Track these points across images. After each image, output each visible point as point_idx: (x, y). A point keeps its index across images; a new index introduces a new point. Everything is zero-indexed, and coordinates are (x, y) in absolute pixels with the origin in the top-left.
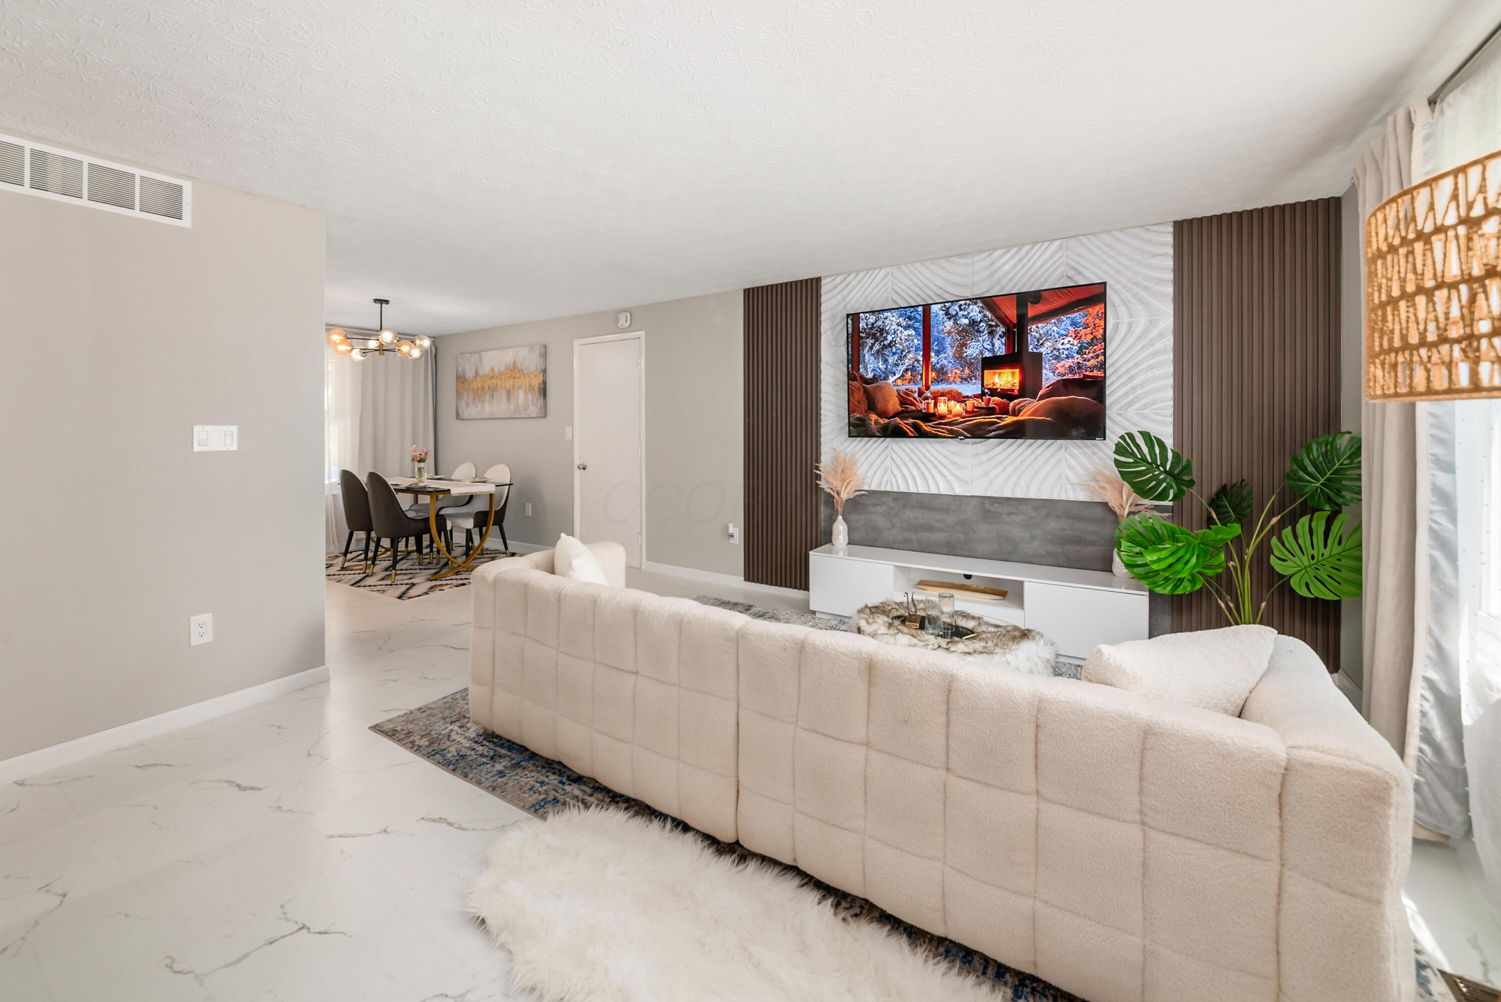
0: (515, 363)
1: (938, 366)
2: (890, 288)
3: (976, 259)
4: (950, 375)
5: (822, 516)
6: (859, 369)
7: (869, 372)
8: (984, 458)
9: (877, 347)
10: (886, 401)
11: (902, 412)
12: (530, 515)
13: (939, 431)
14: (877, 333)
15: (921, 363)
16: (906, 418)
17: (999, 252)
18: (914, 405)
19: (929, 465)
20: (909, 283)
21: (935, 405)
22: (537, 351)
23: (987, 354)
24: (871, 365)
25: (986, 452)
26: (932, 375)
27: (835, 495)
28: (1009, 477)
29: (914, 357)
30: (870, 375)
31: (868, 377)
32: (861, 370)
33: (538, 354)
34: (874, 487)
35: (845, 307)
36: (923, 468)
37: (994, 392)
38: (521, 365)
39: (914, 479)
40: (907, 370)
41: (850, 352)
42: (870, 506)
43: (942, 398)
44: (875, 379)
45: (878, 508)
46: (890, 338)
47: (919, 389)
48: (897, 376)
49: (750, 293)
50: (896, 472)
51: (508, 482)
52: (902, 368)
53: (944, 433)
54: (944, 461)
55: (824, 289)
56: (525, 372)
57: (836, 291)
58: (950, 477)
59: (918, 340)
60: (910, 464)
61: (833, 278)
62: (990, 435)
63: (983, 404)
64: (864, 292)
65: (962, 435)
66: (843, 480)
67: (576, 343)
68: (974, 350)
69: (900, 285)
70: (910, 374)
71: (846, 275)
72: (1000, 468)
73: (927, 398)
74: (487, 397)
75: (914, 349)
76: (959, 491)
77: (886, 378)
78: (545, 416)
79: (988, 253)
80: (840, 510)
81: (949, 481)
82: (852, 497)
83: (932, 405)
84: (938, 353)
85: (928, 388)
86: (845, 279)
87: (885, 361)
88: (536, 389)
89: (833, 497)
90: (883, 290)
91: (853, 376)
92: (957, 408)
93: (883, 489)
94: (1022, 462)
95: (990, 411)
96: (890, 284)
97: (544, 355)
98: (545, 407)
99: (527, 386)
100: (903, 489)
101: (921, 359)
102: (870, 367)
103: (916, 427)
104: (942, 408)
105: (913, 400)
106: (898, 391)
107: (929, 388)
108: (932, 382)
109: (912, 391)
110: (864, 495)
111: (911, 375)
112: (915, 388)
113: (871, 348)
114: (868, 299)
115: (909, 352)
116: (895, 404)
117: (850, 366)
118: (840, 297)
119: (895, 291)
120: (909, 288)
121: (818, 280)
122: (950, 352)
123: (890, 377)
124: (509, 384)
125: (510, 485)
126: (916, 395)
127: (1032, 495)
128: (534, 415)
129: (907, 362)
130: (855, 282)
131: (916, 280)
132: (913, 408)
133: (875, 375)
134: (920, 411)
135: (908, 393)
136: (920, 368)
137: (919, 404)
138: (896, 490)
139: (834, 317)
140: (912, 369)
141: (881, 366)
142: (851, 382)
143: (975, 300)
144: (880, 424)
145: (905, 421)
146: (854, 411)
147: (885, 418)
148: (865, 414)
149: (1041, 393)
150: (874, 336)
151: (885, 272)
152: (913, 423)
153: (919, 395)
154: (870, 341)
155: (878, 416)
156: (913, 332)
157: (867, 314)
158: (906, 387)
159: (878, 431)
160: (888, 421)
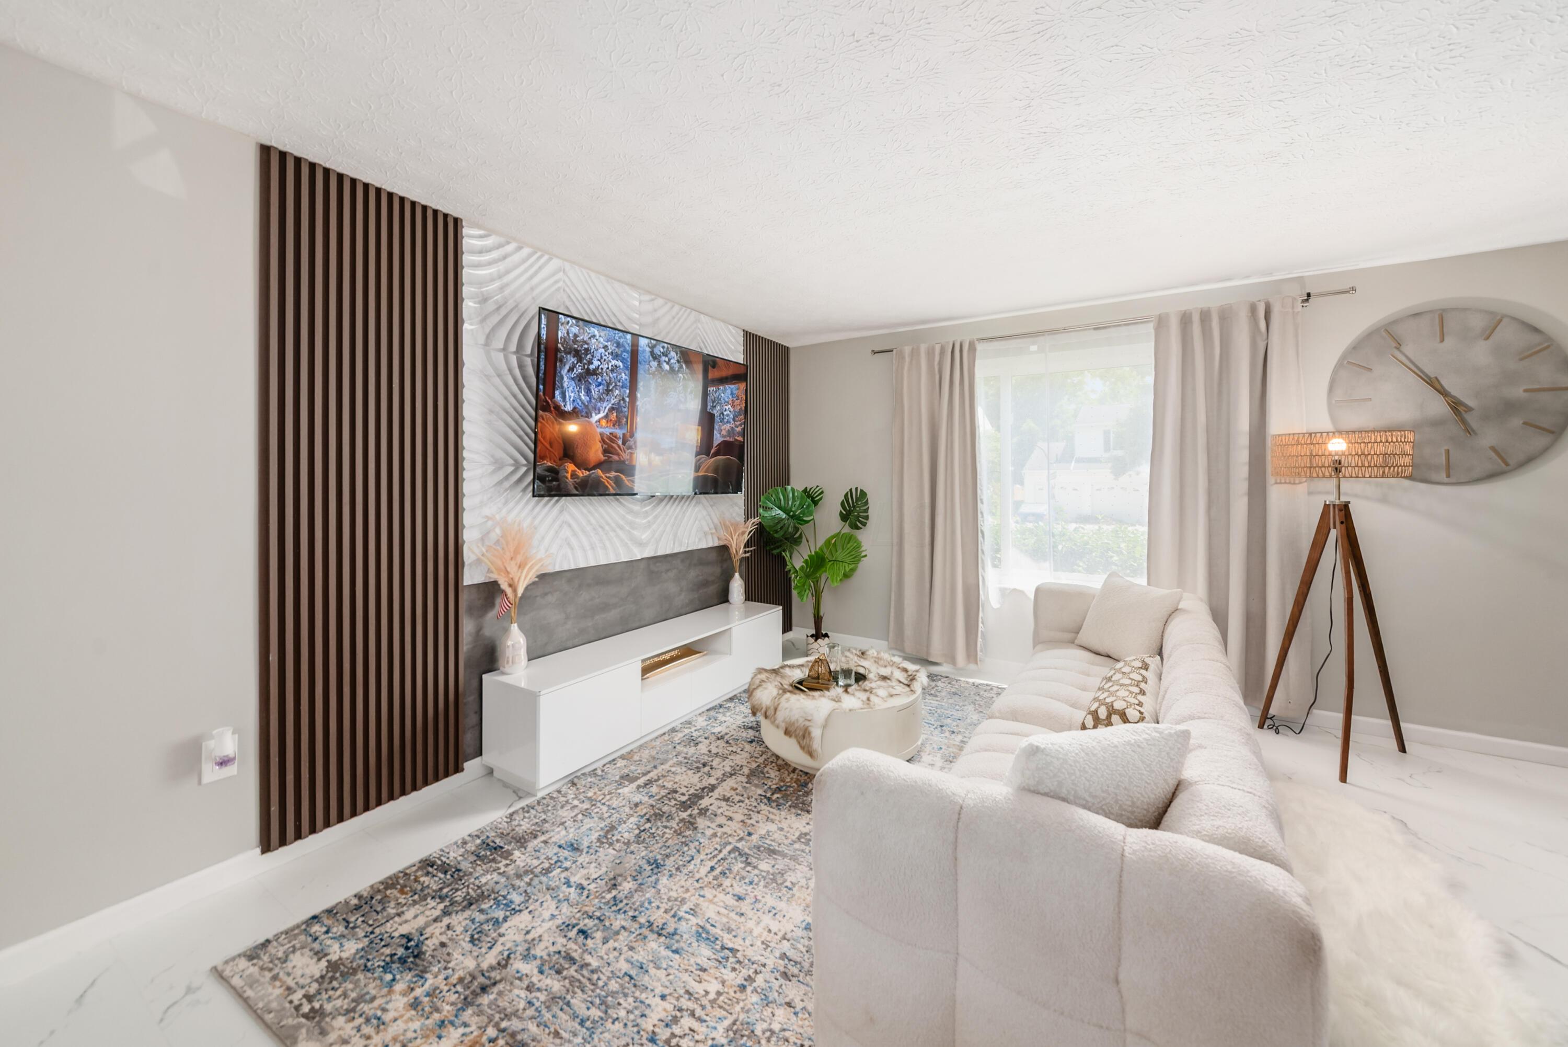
6: (554, 396)
7: (568, 403)
9: (579, 370)
10: (586, 446)
11: (605, 461)
14: (581, 352)
16: (609, 471)
18: (618, 454)
29: (621, 394)
30: (569, 407)
31: (566, 409)
32: (558, 398)
41: (542, 368)
44: (575, 413)
46: (596, 363)
47: (624, 435)
48: (602, 415)
52: (607, 406)
59: (625, 375)
70: (615, 414)
73: (630, 447)
75: (620, 384)
77: (589, 415)
85: (632, 435)
87: (588, 392)
90: (553, 289)
91: (545, 403)
101: (627, 398)
102: (570, 395)
103: (617, 481)
105: (617, 448)
106: (601, 434)
109: (616, 437)
111: (617, 416)
113: (571, 370)
115: (615, 387)
116: (597, 451)
117: (541, 387)
123: (593, 415)
126: (620, 442)
132: (617, 458)
133: (575, 408)
134: (624, 462)
136: (626, 409)
137: (623, 454)
140: (617, 408)
141: (583, 398)
142: (541, 412)
143: (675, 347)
144: (578, 477)
145: (608, 475)
146: (543, 458)
147: (585, 470)
148: (559, 462)
149: (712, 451)
150: (577, 354)
151: (555, 263)
152: (616, 477)
153: (624, 443)
154: (571, 360)
155: (576, 466)
156: (620, 364)
157: (569, 319)
158: (611, 431)
159: (576, 488)
160: (588, 473)
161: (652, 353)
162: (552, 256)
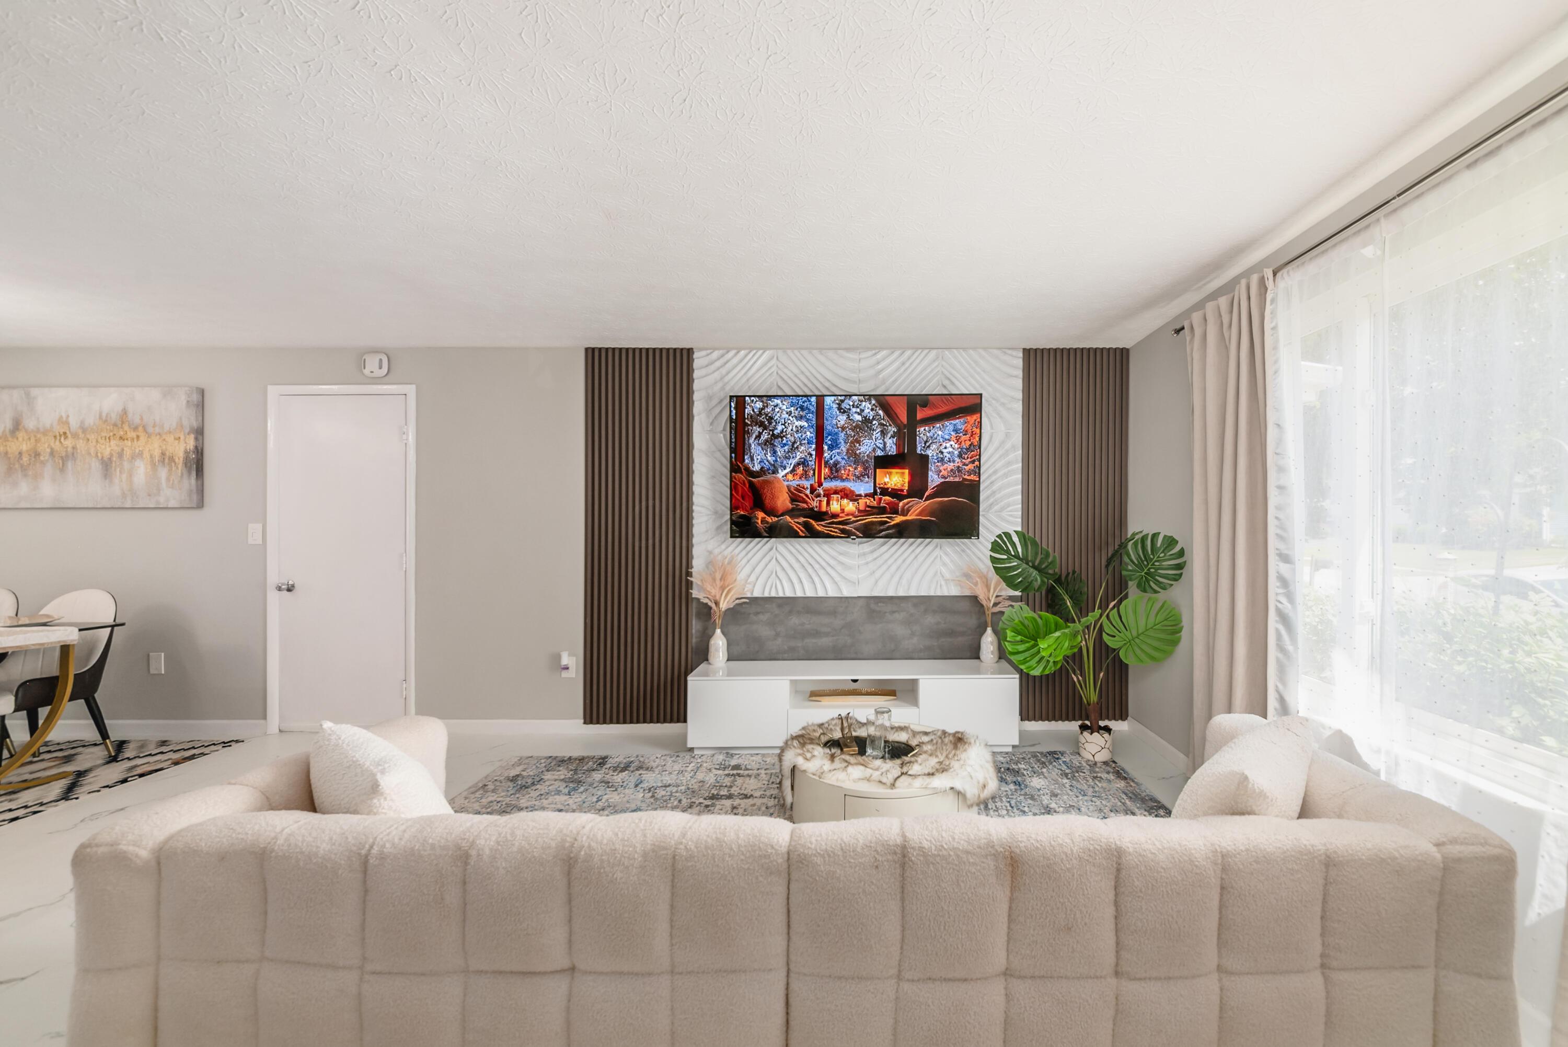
0: (125, 412)
1: (831, 462)
2: (775, 373)
3: (863, 355)
4: (843, 472)
5: (694, 631)
6: (744, 460)
7: (756, 464)
8: (870, 558)
9: (765, 436)
10: (774, 497)
11: (793, 510)
12: (163, 672)
13: (831, 531)
14: (765, 421)
15: (814, 457)
16: (798, 516)
17: (884, 353)
18: (806, 502)
19: (817, 566)
20: (796, 371)
21: (828, 503)
22: (183, 399)
23: (879, 453)
24: (757, 457)
25: (872, 552)
26: (825, 471)
27: (713, 606)
28: (892, 576)
29: (806, 451)
30: (757, 468)
31: (754, 470)
32: (747, 461)
33: (184, 402)
34: (757, 594)
35: (723, 388)
36: (810, 570)
37: (885, 492)
38: (142, 419)
39: (801, 582)
40: (798, 464)
41: (733, 440)
42: (751, 616)
43: (835, 496)
44: (763, 471)
45: (761, 617)
46: (780, 428)
47: (811, 485)
48: (788, 470)
49: (593, 355)
50: (781, 574)
51: (110, 621)
52: (793, 462)
53: (836, 532)
54: (832, 562)
55: (696, 364)
56: (150, 430)
57: (713, 367)
58: (837, 578)
59: (811, 433)
60: (796, 566)
61: (709, 351)
62: (881, 535)
63: (875, 503)
64: (746, 373)
65: (854, 534)
66: (723, 588)
67: (273, 391)
68: (866, 447)
69: (786, 370)
70: (801, 468)
71: (724, 351)
72: (885, 567)
73: (819, 496)
74: (48, 470)
75: (806, 441)
76: (846, 593)
77: (775, 472)
78: (200, 505)
79: (874, 352)
80: (719, 622)
81: (836, 583)
82: (732, 606)
83: (824, 503)
84: (831, 448)
85: (820, 484)
86: (723, 356)
87: (774, 453)
88: (180, 460)
89: (710, 608)
90: (768, 374)
91: (737, 465)
92: (850, 506)
93: (766, 595)
94: (904, 561)
95: (881, 510)
96: (774, 369)
97: (201, 406)
98: (201, 491)
99: (157, 453)
100: (789, 594)
101: (814, 453)
102: (757, 458)
103: (806, 525)
104: (835, 507)
105: (805, 497)
106: (788, 487)
107: (822, 485)
108: (825, 479)
109: (803, 488)
110: (744, 603)
111: (803, 470)
112: (807, 484)
113: (758, 437)
114: (751, 382)
115: (801, 444)
116: (784, 500)
117: (733, 455)
118: (717, 375)
119: (781, 377)
120: (796, 376)
121: (690, 351)
122: (844, 448)
123: (780, 471)
124: (107, 449)
125: (113, 627)
126: (808, 492)
127: (913, 593)
128: (172, 504)
129: (799, 455)
130: (735, 361)
131: (803, 369)
132: (805, 506)
133: (762, 468)
134: (812, 509)
135: (799, 489)
136: (813, 463)
137: (811, 502)
138: (781, 595)
139: (710, 398)
140: (803, 463)
141: (769, 458)
142: (734, 474)
143: (869, 397)
144: (767, 523)
145: (796, 520)
146: (737, 508)
147: (774, 517)
148: (750, 511)
149: (927, 494)
150: (761, 424)
151: (768, 354)
152: (804, 522)
153: (812, 492)
154: (757, 429)
155: (766, 514)
156: (805, 424)
157: (752, 398)
158: (798, 483)
159: (765, 531)
160: (777, 519)
161: (839, 409)
162: (765, 350)
